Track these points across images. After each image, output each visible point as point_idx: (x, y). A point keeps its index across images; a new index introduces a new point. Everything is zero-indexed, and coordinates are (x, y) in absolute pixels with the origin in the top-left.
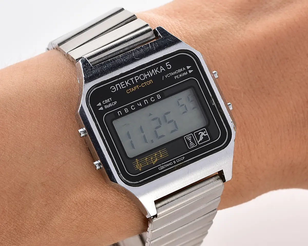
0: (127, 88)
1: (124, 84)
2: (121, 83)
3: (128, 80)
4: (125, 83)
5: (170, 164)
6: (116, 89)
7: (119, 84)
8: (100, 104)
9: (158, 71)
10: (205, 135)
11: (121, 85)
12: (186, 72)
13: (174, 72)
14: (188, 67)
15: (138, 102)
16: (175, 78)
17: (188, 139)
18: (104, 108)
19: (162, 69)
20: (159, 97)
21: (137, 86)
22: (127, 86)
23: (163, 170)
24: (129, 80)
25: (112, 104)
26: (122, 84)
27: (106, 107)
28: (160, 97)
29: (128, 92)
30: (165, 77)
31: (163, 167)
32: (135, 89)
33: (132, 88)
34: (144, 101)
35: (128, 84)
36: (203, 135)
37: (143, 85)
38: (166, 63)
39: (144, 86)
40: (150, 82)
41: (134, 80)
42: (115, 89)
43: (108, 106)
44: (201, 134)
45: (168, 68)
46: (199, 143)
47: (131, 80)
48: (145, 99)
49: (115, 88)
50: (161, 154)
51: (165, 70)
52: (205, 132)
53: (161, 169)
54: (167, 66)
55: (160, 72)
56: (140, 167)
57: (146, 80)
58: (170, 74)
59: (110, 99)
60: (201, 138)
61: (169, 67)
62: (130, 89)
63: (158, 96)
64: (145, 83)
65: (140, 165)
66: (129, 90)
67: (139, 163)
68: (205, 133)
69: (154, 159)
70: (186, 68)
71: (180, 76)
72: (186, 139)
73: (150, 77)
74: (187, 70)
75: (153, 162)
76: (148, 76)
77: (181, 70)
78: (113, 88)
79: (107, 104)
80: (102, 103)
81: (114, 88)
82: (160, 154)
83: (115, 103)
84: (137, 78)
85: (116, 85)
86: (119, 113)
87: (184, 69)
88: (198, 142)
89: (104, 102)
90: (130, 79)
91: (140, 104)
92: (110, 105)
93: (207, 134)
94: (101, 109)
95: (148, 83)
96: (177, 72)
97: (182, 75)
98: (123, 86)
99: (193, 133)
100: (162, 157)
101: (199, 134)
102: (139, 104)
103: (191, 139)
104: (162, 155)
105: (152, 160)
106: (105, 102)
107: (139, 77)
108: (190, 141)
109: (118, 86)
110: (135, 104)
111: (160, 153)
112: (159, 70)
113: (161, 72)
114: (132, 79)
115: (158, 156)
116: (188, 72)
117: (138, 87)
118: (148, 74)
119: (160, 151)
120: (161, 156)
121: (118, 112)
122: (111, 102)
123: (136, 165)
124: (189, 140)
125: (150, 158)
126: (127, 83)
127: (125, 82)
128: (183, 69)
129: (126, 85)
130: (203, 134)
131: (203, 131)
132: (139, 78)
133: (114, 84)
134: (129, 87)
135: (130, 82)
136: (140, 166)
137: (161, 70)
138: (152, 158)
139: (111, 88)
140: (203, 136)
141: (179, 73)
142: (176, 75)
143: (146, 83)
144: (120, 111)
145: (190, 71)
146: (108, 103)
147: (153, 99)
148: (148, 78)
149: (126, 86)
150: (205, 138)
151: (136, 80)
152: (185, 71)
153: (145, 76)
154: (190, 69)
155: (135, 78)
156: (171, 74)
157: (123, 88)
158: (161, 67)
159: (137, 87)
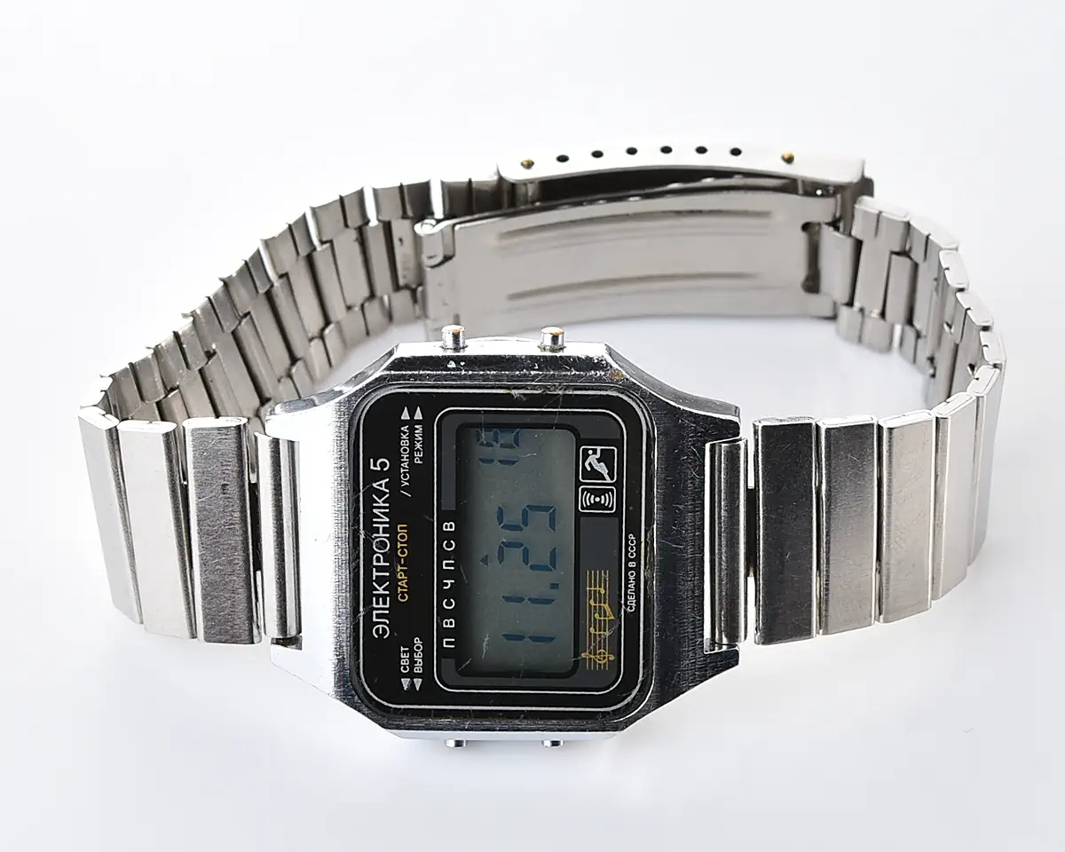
0: (393, 595)
1: (381, 599)
2: (375, 606)
3: (374, 583)
4: (378, 596)
5: (632, 578)
6: (384, 623)
7: (375, 612)
8: (405, 682)
9: (383, 499)
10: (598, 456)
11: (381, 607)
12: (417, 427)
13: (403, 458)
14: (405, 416)
15: (441, 584)
16: (419, 462)
17: (588, 504)
18: (418, 675)
19: (380, 485)
20: (451, 527)
21: (399, 568)
22: (388, 592)
23: (638, 603)
24: (375, 581)
25: (417, 652)
26: (378, 603)
27: (418, 669)
28: (453, 523)
29: (403, 597)
30: (405, 488)
31: (632, 599)
32: (403, 577)
33: (399, 583)
34: (444, 567)
35: (384, 590)
36: (597, 459)
37: (403, 553)
38: (372, 467)
39: (406, 551)
40: (402, 530)
41: (379, 569)
42: (383, 628)
43: (418, 664)
44: (590, 464)
45: (385, 469)
46: (612, 479)
47: (376, 576)
48: (440, 565)
49: (380, 626)
50: (598, 589)
51: (387, 480)
52: (590, 452)
53: (634, 604)
54: (379, 469)
55: (388, 495)
56: (607, 656)
57: (393, 540)
58: (402, 471)
59: (402, 649)
60: (602, 468)
61: (383, 465)
62: (399, 590)
63: (446, 527)
64: (399, 545)
65: (600, 654)
66: (401, 592)
67: (595, 654)
68: (595, 452)
69: (602, 612)
70: (405, 423)
71: (418, 446)
72: (587, 508)
73: (387, 526)
74: (412, 423)
75: (607, 619)
76: (385, 530)
77: (404, 437)
78: (377, 630)
79: (413, 662)
80: (405, 676)
81: (378, 628)
82: (595, 591)
83: (417, 642)
84: (378, 560)
85: (375, 620)
86: (447, 643)
87: (404, 428)
88: (609, 481)
89: (405, 669)
90: (374, 578)
91: (449, 582)
92: (418, 658)
93: (599, 448)
94: (418, 682)
95: (402, 537)
96: (405, 450)
97: (418, 441)
98: (385, 603)
99: (578, 484)
100: (605, 589)
101: (589, 469)
102: (447, 584)
103: (593, 496)
104: (600, 587)
105: (602, 618)
106: (405, 666)
107: (379, 553)
108: (597, 499)
109: (378, 616)
110: (443, 594)
111: (593, 589)
112: (381, 494)
113: (388, 491)
114: (375, 574)
115: (599, 598)
116: (418, 422)
117: (401, 566)
118: (381, 526)
119: (588, 588)
120: (603, 592)
121: (445, 646)
122: (412, 652)
123: (595, 662)
124: (592, 502)
125: (595, 619)
126: (381, 591)
127: (375, 595)
128: (405, 433)
129: (384, 596)
130: (592, 459)
131: (586, 456)
132: (381, 556)
133: (369, 624)
134: (393, 588)
135: (380, 581)
136: (604, 654)
137: (383, 489)
138: (597, 615)
139: (376, 636)
140: (599, 460)
141: (412, 446)
142: (411, 457)
143: (401, 543)
144: (445, 640)
145: (418, 416)
146: (411, 659)
147: (449, 545)
148: (391, 531)
149: (387, 595)
150: (606, 458)
151: (382, 564)
152: (412, 430)
153: (382, 536)
154: (412, 414)
155: (375, 564)
156: (404, 468)
157: (388, 606)
158: (375, 485)
159: (401, 570)
